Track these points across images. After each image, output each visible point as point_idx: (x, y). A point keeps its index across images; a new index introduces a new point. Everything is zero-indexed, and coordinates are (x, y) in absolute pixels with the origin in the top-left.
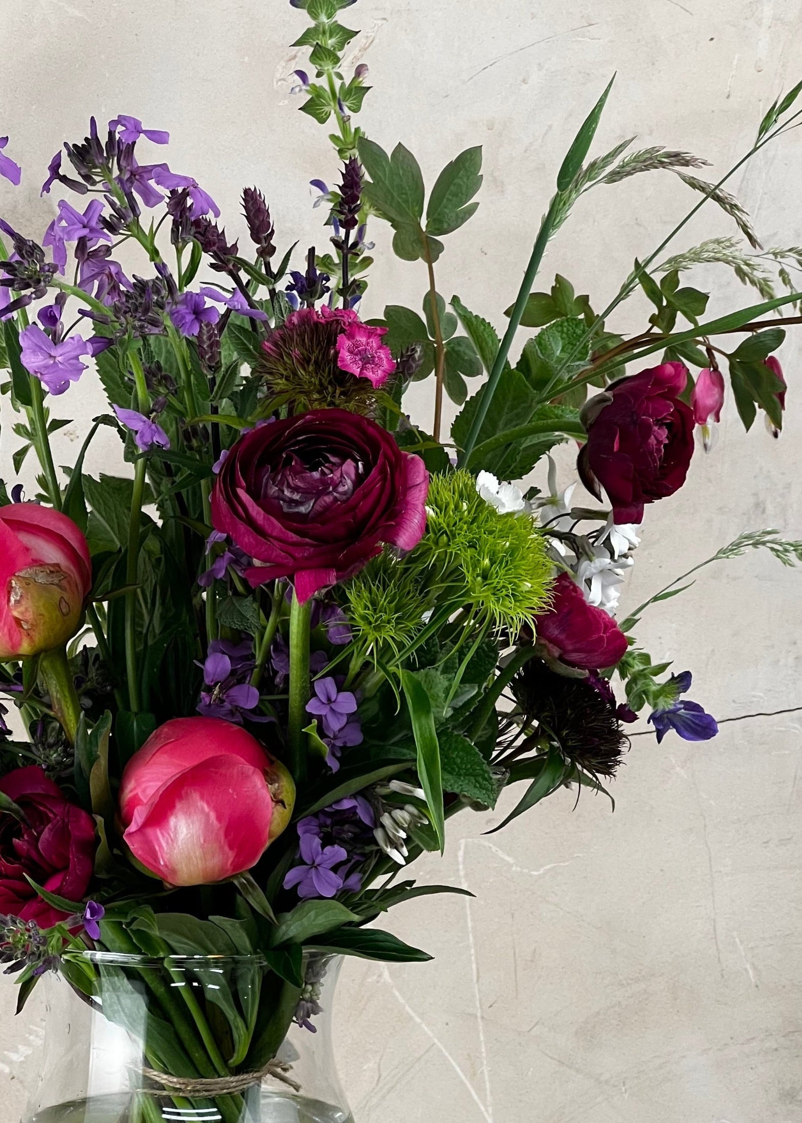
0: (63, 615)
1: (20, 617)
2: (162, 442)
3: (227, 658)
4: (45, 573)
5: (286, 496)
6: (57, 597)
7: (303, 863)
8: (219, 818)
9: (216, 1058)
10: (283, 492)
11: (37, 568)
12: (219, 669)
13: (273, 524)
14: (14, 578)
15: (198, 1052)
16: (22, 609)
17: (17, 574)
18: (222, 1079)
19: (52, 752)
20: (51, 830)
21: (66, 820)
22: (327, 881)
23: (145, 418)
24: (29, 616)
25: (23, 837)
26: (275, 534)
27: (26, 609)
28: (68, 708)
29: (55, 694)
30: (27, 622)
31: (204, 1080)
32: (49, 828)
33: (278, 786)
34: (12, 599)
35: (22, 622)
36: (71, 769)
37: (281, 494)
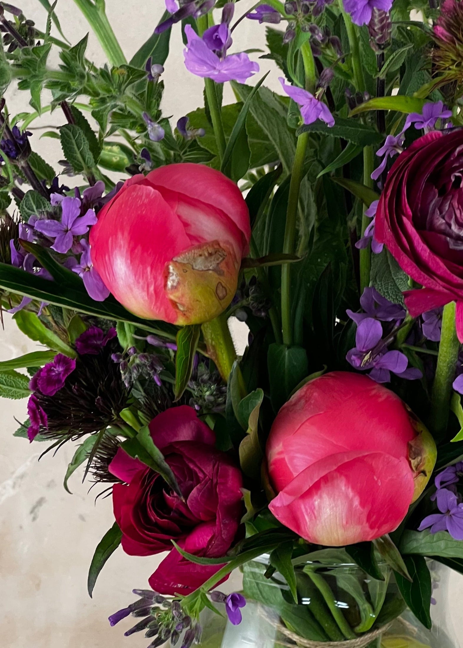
0: (220, 299)
1: (176, 300)
2: (326, 121)
3: (379, 324)
4: (203, 257)
5: (452, 231)
6: (215, 284)
7: (437, 511)
8: (363, 504)
9: (344, 628)
10: (450, 226)
11: (196, 251)
12: (370, 335)
13: (437, 264)
14: (171, 263)
15: (328, 624)
16: (178, 294)
17: (174, 259)
18: (348, 641)
19: (205, 389)
20: (199, 490)
21: (215, 481)
22: (460, 528)
23: (311, 96)
24: (186, 300)
25: (173, 493)
26: (439, 273)
27: (183, 295)
28: (222, 354)
29: (210, 341)
30: (183, 305)
31: (332, 643)
32: (197, 489)
33: (421, 460)
34: (169, 284)
35: (178, 305)
36: (222, 407)
37: (448, 228)
